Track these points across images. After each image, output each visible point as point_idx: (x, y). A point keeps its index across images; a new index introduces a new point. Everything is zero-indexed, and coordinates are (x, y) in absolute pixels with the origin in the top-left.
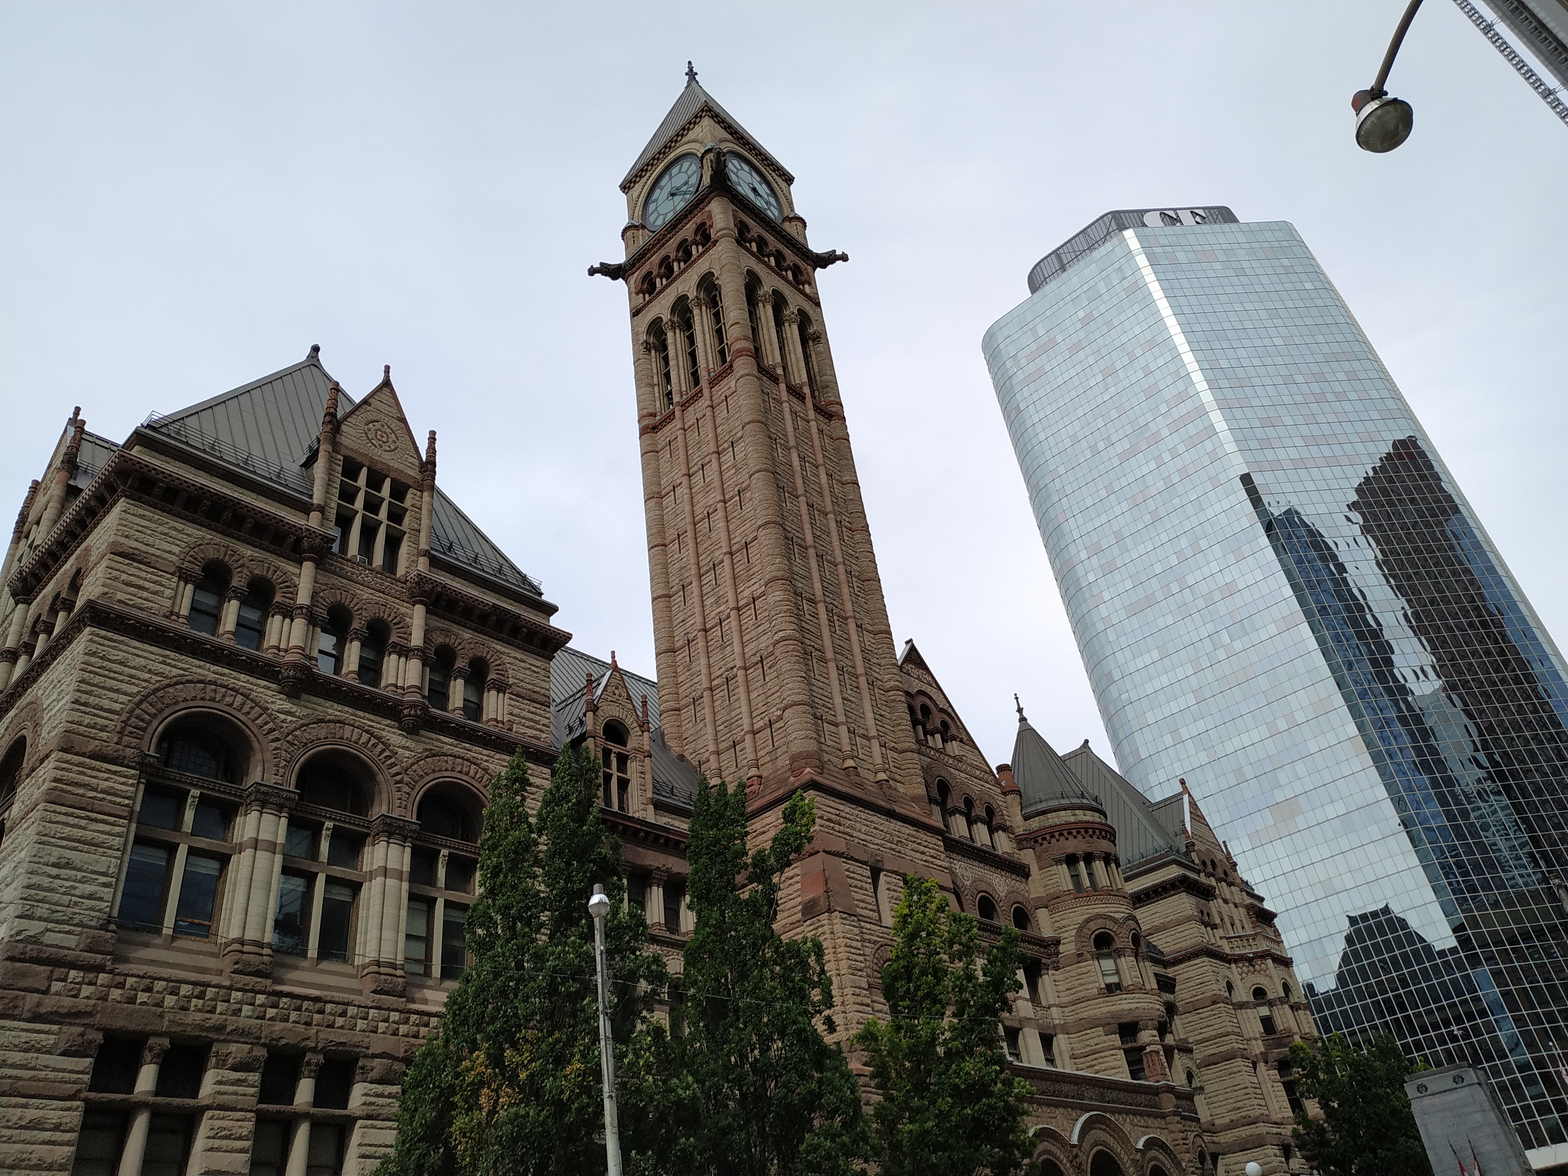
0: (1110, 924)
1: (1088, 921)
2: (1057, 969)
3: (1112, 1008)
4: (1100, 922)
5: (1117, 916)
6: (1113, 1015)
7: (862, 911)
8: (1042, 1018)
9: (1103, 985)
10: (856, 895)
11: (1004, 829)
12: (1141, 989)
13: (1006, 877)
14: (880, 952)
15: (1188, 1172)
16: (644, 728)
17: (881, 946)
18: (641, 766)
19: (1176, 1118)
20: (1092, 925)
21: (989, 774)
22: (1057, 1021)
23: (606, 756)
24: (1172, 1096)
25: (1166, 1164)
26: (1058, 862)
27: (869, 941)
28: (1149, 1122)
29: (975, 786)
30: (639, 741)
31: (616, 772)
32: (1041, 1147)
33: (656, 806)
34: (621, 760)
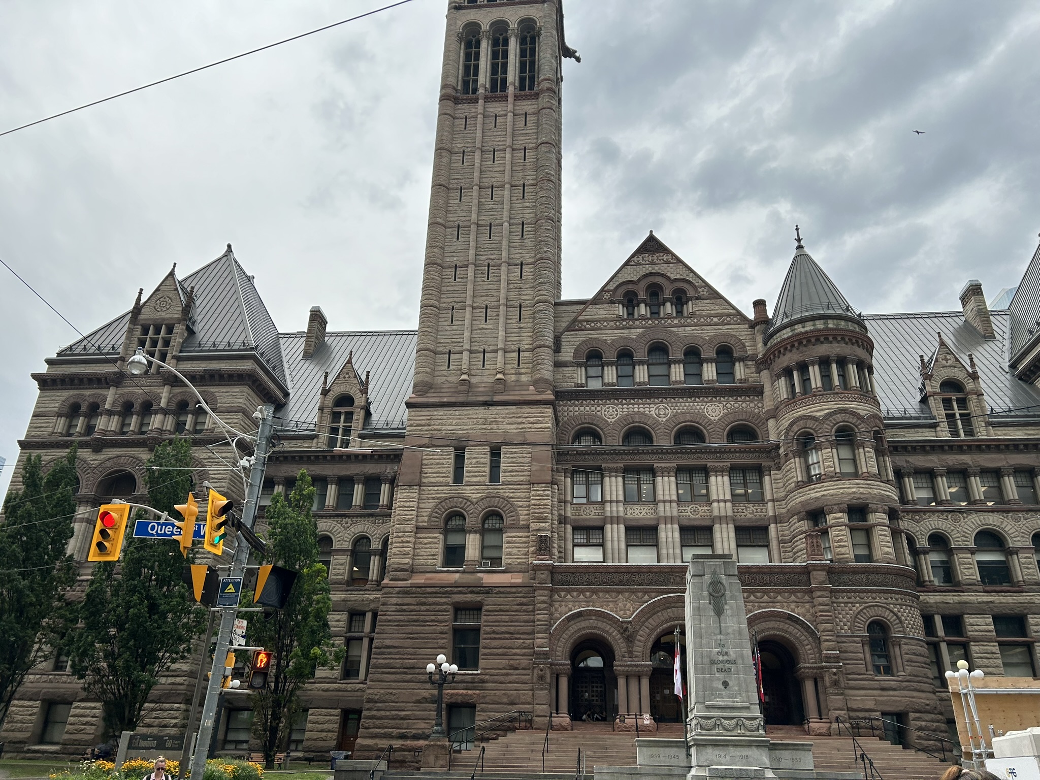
0: (810, 423)
1: (791, 424)
2: (779, 469)
3: (801, 499)
4: (802, 423)
5: (818, 414)
6: (803, 504)
7: (433, 480)
8: (753, 513)
9: (800, 479)
10: (430, 470)
11: (742, 359)
12: (832, 477)
13: (728, 402)
14: (443, 504)
15: (822, 640)
16: (364, 391)
17: (446, 499)
18: (359, 416)
19: (819, 593)
20: (795, 428)
21: (734, 315)
22: (771, 513)
23: (336, 416)
24: (825, 573)
25: (793, 633)
26: (778, 377)
27: (433, 498)
28: (779, 597)
29: (708, 333)
30: (359, 400)
31: (342, 424)
32: (583, 624)
33: (362, 437)
34: (349, 415)
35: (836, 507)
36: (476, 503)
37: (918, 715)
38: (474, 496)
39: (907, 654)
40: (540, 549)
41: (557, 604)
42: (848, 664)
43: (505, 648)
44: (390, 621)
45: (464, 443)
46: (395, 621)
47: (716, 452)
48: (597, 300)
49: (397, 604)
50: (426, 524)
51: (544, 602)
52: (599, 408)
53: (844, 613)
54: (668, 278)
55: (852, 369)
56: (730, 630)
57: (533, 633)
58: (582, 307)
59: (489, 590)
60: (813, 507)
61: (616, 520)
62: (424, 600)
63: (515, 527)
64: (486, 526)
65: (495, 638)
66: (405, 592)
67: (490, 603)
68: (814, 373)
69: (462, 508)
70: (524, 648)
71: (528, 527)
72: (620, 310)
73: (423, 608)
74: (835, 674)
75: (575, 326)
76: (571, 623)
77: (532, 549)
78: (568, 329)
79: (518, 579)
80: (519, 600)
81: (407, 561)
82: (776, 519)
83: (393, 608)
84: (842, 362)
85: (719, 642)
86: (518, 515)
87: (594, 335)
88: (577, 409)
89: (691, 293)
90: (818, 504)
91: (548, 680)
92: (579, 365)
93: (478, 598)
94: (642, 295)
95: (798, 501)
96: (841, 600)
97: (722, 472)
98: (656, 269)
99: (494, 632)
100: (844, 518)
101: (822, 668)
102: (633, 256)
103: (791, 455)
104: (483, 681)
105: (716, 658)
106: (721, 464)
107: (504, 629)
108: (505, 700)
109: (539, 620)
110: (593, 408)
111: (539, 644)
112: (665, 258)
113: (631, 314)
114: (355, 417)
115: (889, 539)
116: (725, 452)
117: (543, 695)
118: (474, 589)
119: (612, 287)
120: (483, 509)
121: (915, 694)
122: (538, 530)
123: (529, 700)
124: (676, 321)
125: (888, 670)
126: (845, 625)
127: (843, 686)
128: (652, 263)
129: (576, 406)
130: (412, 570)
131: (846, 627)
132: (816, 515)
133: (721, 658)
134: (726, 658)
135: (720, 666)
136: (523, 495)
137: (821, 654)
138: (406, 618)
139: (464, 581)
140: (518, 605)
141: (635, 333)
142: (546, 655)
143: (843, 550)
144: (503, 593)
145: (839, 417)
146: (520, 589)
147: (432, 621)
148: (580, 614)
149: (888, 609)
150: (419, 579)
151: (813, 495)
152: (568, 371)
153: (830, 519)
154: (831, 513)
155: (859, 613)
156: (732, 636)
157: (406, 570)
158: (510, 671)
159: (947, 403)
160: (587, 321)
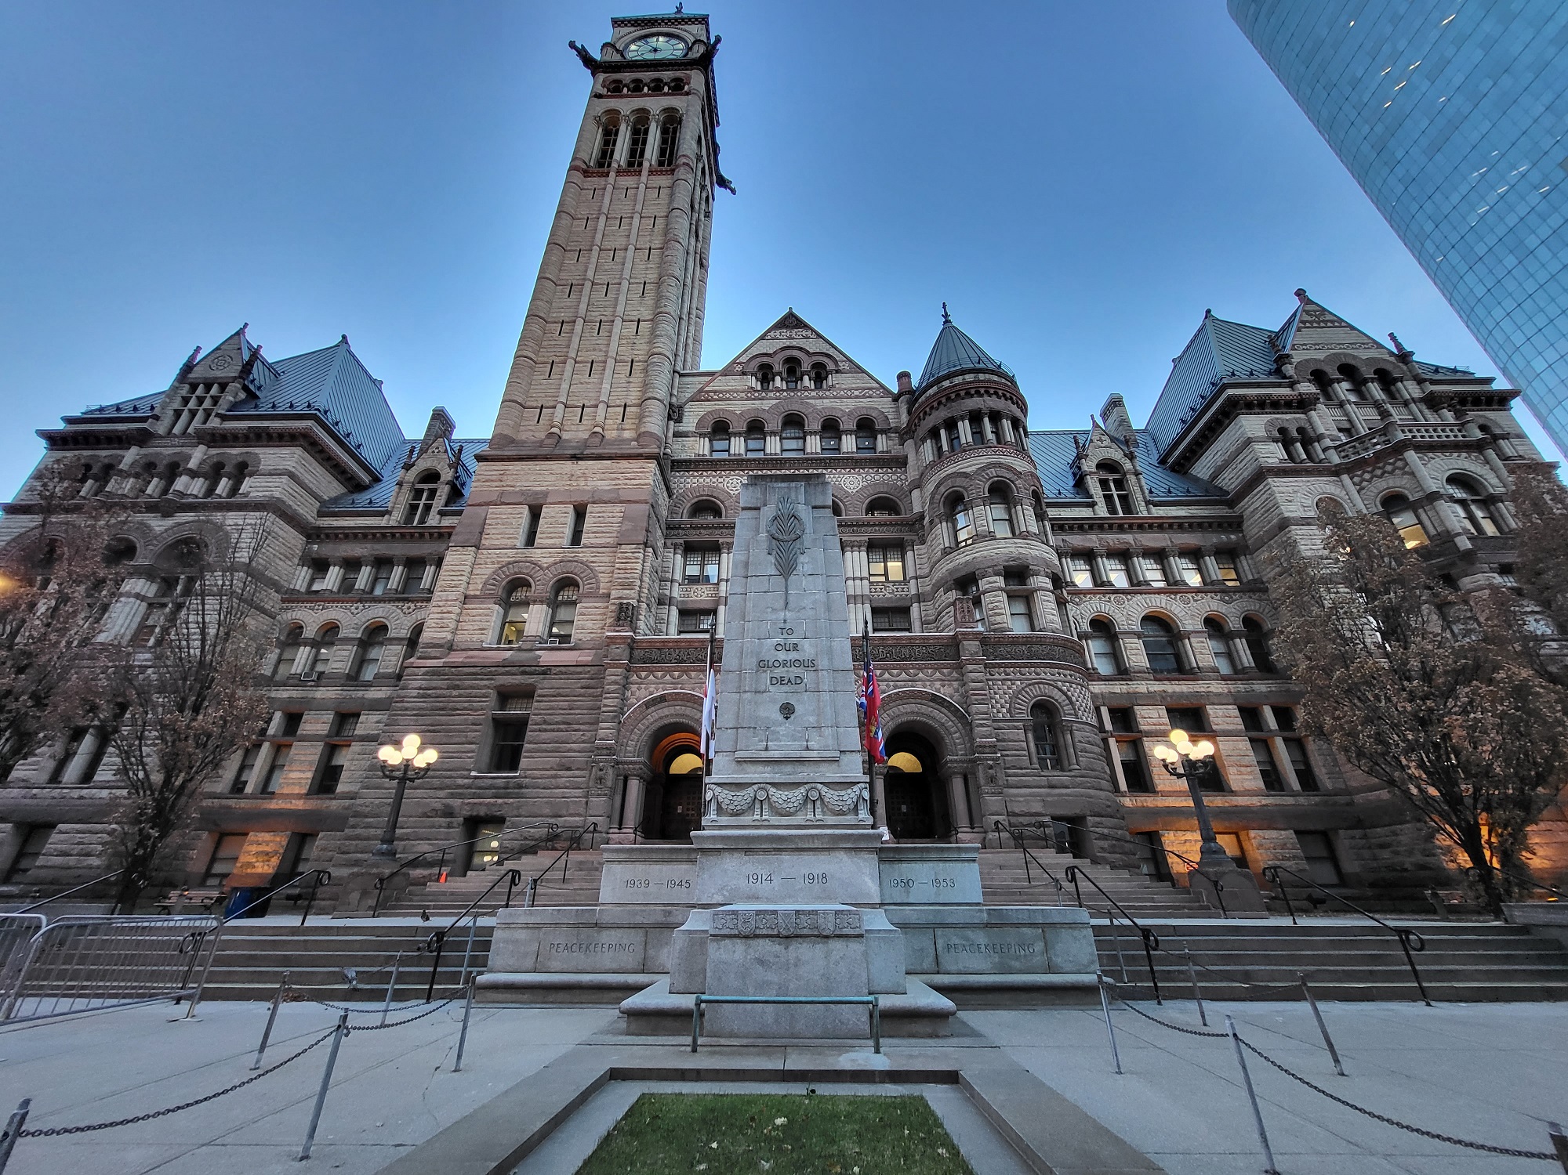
0: (959, 481)
1: (937, 487)
2: (923, 542)
3: (949, 567)
4: (949, 482)
5: (969, 470)
6: (951, 572)
7: (496, 542)
8: (893, 593)
9: (947, 545)
10: (494, 531)
11: (883, 432)
12: (986, 537)
13: (868, 473)
14: (505, 569)
15: (974, 725)
16: (454, 466)
17: (509, 563)
18: (443, 491)
19: (970, 667)
20: (942, 489)
21: (877, 389)
22: (913, 591)
23: (418, 494)
24: (978, 643)
25: (940, 718)
26: (923, 440)
27: (493, 563)
28: (921, 675)
29: (848, 405)
30: (447, 475)
31: (422, 502)
32: (666, 711)
33: (442, 513)
34: (432, 494)
35: (990, 570)
36: (547, 568)
37: (1098, 819)
38: (545, 560)
39: (1080, 742)
40: (619, 619)
41: (634, 687)
42: (1007, 755)
43: (556, 742)
44: (406, 709)
45: (541, 501)
46: (414, 709)
47: (852, 526)
48: (726, 372)
49: (420, 688)
50: (478, 593)
51: (615, 683)
52: (721, 480)
53: (1001, 692)
54: (807, 352)
55: (1007, 424)
56: (807, 602)
57: (597, 722)
58: (708, 379)
59: (546, 671)
60: (963, 573)
62: (458, 683)
63: (593, 595)
64: (560, 598)
65: (546, 730)
66: (435, 672)
67: (544, 686)
68: (965, 429)
69: (527, 574)
70: (583, 742)
71: (608, 596)
72: (753, 382)
73: (455, 693)
74: (991, 767)
75: (700, 396)
76: (650, 710)
77: (609, 621)
78: (692, 400)
79: (585, 657)
80: (584, 682)
81: (443, 635)
82: (919, 598)
83: (415, 693)
84: (996, 417)
85: (782, 626)
86: (598, 582)
87: (722, 405)
88: (695, 480)
89: (831, 366)
90: (970, 569)
91: (609, 784)
92: (702, 435)
93: (531, 680)
94: (777, 368)
95: (944, 570)
96: (997, 676)
97: (859, 547)
98: (794, 343)
99: (545, 722)
100: (1000, 581)
101: (974, 761)
102: (769, 331)
103: (937, 520)
104: (520, 787)
105: (771, 655)
106: (858, 539)
107: (559, 718)
108: (547, 811)
109: (605, 706)
110: (715, 480)
111: (602, 736)
112: (804, 333)
113: (765, 386)
114: (438, 494)
115: (1054, 606)
116: (863, 525)
117: (599, 803)
118: (527, 669)
119: (744, 359)
120: (555, 576)
121: (1092, 792)
122: (620, 598)
123: (582, 810)
124: (813, 394)
125: (1059, 764)
126: (1002, 707)
127: (1001, 783)
128: (790, 338)
129: (695, 477)
130: (450, 647)
131: (1004, 710)
132: (966, 582)
133: (782, 656)
134: (793, 655)
135: (779, 672)
136: (607, 559)
137: (972, 744)
138: (429, 705)
139: (516, 659)
140: (582, 688)
141: (767, 405)
142: (610, 750)
143: (998, 619)
144: (566, 673)
145: (993, 472)
146: (589, 669)
147: (465, 709)
148: (662, 699)
149: (1057, 687)
150: (456, 658)
151: (963, 560)
152: (689, 441)
153: (983, 584)
154: (984, 577)
155: (1020, 692)
156: (811, 613)
157: (441, 646)
158: (560, 773)
159: (1104, 484)
160: (715, 392)
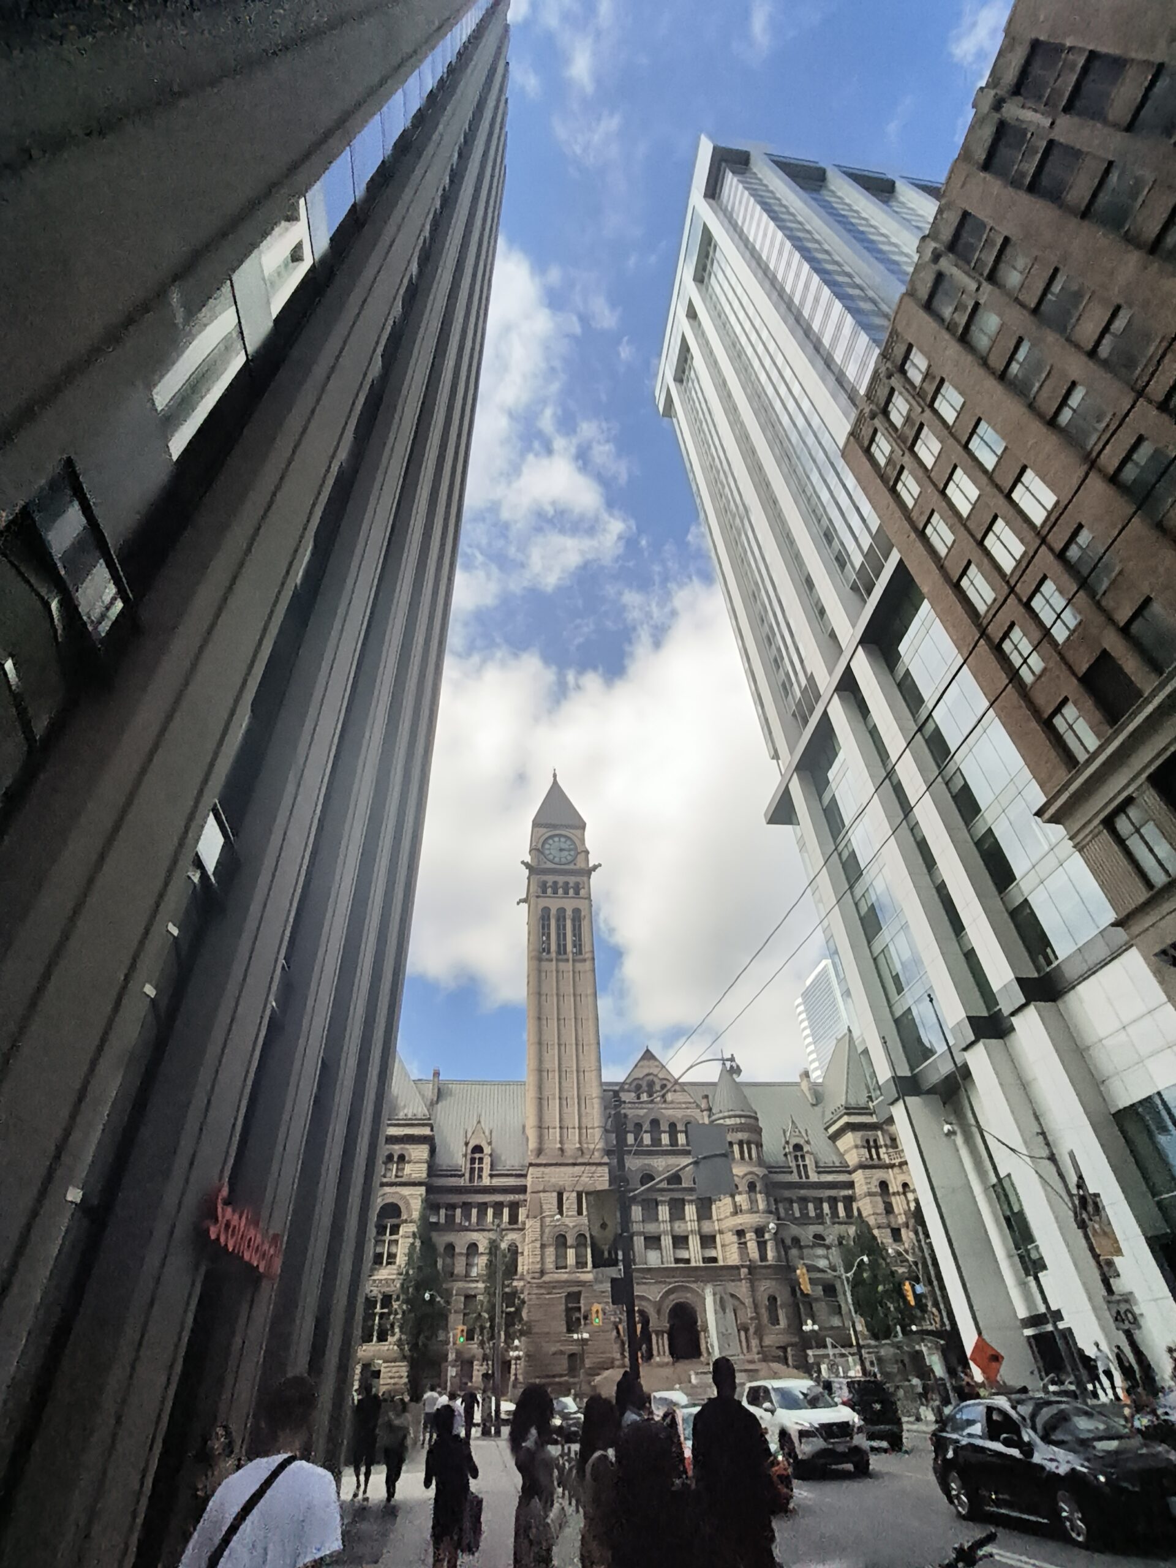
2: (720, 1202)
7: (547, 1213)
8: (707, 1228)
9: (731, 1210)
12: (747, 1211)
14: (554, 1229)
15: (748, 1308)
16: (490, 1143)
17: (555, 1226)
18: (487, 1161)
19: (745, 1281)
21: (693, 1104)
22: (717, 1228)
23: (473, 1161)
24: (746, 1269)
27: (549, 1225)
29: (680, 1114)
30: (487, 1150)
31: (476, 1166)
33: (491, 1176)
34: (481, 1160)
35: (749, 1229)
36: (572, 1228)
38: (570, 1223)
45: (562, 1190)
47: (688, 1190)
50: (546, 1243)
53: (757, 1291)
54: (658, 1077)
59: (584, 1284)
60: (739, 1228)
61: (639, 1234)
62: (550, 1291)
64: (577, 1242)
66: (539, 1286)
67: (585, 1292)
69: (564, 1231)
73: (550, 1296)
81: (538, 1266)
82: (720, 1233)
84: (749, 1143)
89: (669, 1086)
90: (741, 1227)
93: (580, 1288)
94: (644, 1088)
95: (731, 1223)
96: (755, 1284)
97: (691, 1202)
98: (651, 1070)
100: (753, 1236)
101: (748, 1324)
102: (639, 1062)
106: (691, 1198)
112: (655, 1064)
113: (639, 1098)
114: (485, 1163)
115: (775, 1248)
116: (692, 1190)
118: (576, 1283)
119: (628, 1081)
120: (576, 1232)
121: (790, 1336)
124: (663, 1105)
126: (758, 1298)
128: (649, 1067)
130: (543, 1273)
131: (758, 1300)
132: (740, 1233)
137: (747, 1316)
139: (567, 1278)
141: (642, 1112)
143: (754, 1255)
145: (749, 1176)
149: (777, 1289)
150: (545, 1278)
151: (738, 1221)
153: (747, 1236)
154: (747, 1232)
158: (600, 1333)
159: (796, 1157)
